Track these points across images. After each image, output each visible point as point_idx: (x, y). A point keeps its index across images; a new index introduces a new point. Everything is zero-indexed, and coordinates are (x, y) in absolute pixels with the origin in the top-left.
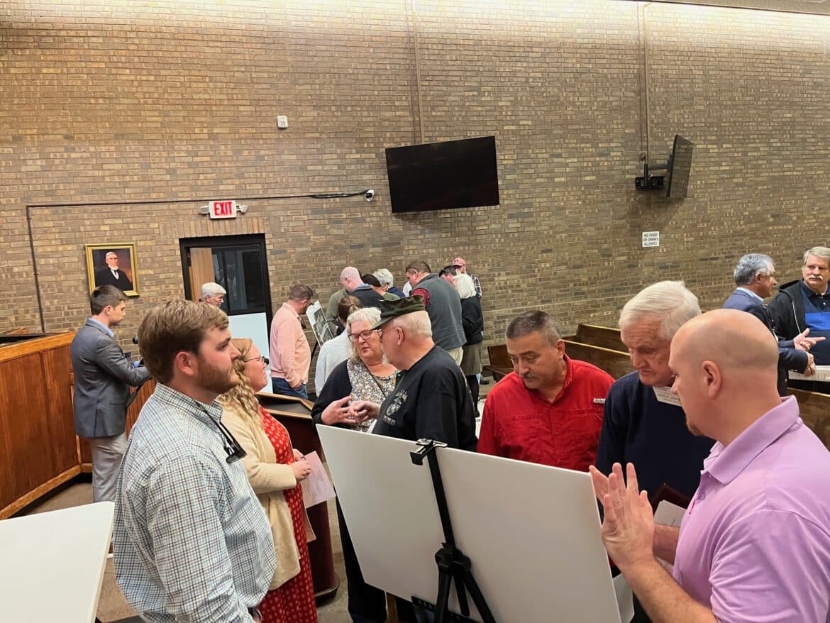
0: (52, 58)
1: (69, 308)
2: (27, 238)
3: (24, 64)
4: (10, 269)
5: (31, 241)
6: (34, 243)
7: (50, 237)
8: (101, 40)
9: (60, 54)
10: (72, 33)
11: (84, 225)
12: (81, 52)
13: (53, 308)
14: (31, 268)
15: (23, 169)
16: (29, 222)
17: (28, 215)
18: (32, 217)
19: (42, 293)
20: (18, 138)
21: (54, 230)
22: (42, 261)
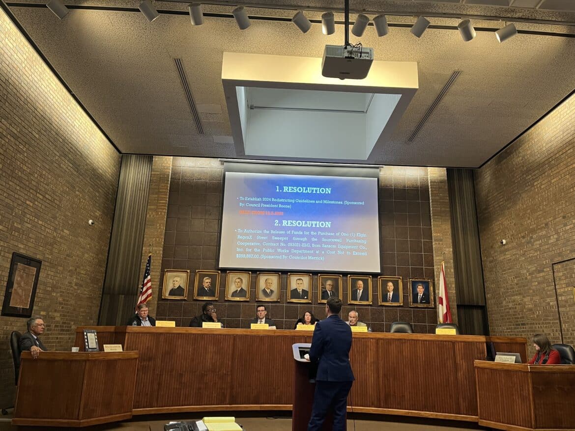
0: (555, 172)
2: (553, 283)
3: (546, 181)
4: (549, 304)
5: (555, 285)
6: (557, 287)
7: (562, 282)
8: (572, 150)
9: (558, 168)
10: (561, 153)
12: (565, 162)
14: (556, 303)
15: (550, 243)
16: (554, 273)
17: (553, 270)
18: (555, 270)
19: (561, 319)
20: (547, 224)
21: (563, 278)
22: (560, 298)
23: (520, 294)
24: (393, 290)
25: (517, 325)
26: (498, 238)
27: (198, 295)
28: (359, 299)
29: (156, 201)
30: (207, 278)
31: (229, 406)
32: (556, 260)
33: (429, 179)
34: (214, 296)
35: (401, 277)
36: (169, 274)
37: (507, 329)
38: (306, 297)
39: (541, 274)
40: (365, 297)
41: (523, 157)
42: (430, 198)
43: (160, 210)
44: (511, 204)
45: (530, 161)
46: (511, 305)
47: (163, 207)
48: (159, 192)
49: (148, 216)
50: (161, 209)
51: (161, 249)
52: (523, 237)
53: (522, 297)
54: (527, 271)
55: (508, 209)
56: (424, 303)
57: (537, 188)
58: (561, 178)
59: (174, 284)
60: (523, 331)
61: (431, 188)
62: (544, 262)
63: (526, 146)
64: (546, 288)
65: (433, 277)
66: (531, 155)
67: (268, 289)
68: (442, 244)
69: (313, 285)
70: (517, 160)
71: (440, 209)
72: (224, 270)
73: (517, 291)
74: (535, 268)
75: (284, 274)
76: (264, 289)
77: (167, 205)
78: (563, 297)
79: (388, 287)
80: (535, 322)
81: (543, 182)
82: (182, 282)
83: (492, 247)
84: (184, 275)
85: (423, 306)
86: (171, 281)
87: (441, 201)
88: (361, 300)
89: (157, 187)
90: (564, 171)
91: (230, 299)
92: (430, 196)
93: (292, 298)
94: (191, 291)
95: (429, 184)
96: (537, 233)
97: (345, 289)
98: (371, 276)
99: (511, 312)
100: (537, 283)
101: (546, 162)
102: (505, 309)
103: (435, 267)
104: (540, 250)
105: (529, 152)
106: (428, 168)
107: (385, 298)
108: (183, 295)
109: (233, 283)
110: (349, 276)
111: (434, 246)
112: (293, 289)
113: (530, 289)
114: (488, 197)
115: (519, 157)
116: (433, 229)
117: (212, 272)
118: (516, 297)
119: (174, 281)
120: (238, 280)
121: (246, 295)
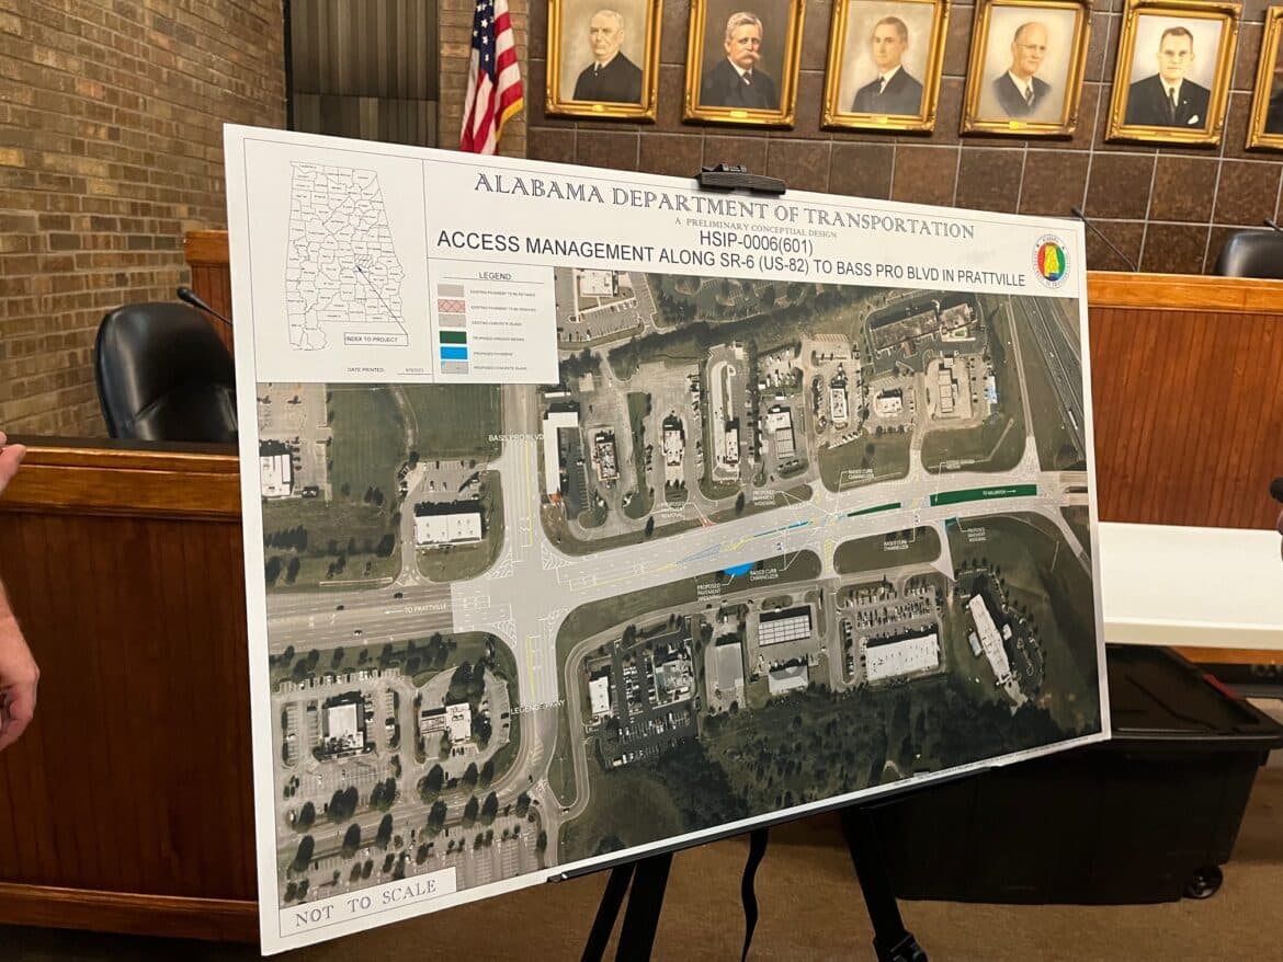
27: (706, 99)
30: (744, 16)
34: (775, 105)
38: (1194, 120)
59: (595, 46)
67: (1024, 73)
76: (1007, 74)
82: (632, 35)
84: (640, 3)
86: (582, 32)
91: (844, 123)
93: (1133, 118)
94: (672, 81)
108: (638, 100)
109: (863, 46)
112: (1141, 78)
119: (597, 30)
120: (886, 31)
121: (919, 101)
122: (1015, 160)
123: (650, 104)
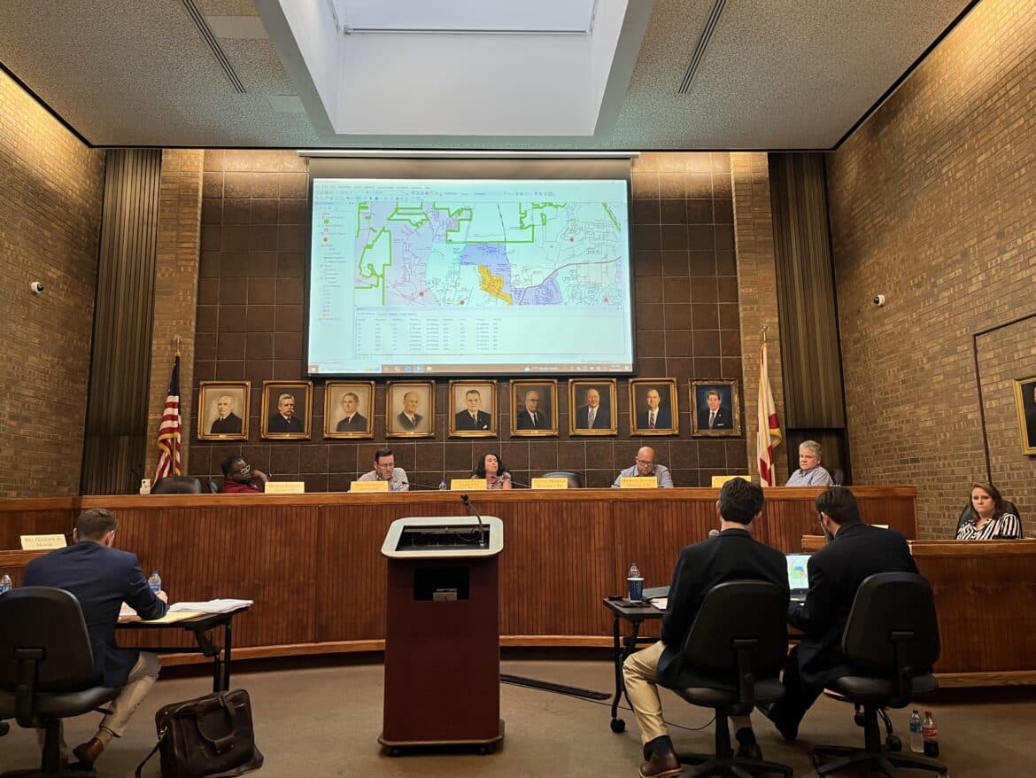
0: (982, 142)
1: (1011, 469)
2: (975, 374)
3: (964, 163)
4: (966, 417)
5: (978, 379)
6: (983, 382)
7: (992, 371)
8: (1018, 88)
9: (989, 132)
11: (1018, 351)
12: (1004, 117)
13: (998, 466)
14: (979, 414)
15: (970, 291)
16: (976, 355)
17: (975, 348)
18: (979, 348)
19: (989, 447)
20: (965, 254)
21: (995, 362)
22: (987, 405)
23: (909, 401)
24: (660, 405)
25: (902, 462)
26: (870, 293)
27: (271, 430)
28: (591, 425)
29: (173, 245)
30: (286, 395)
31: (313, 645)
32: (981, 327)
33: (732, 177)
34: (302, 431)
35: (675, 379)
36: (210, 391)
37: (884, 471)
38: (486, 427)
39: (952, 359)
40: (602, 421)
41: (922, 116)
42: (735, 217)
43: (184, 263)
44: (897, 219)
45: (936, 123)
46: (892, 424)
47: (189, 257)
48: (179, 225)
49: (159, 276)
50: (187, 260)
51: (192, 341)
52: (918, 285)
53: (912, 407)
54: (924, 356)
55: (891, 229)
56: (720, 427)
57: (948, 179)
58: (997, 151)
59: (220, 410)
60: (914, 475)
61: (736, 196)
62: (958, 332)
63: (928, 91)
64: (961, 385)
65: (739, 377)
66: (937, 110)
67: (410, 412)
68: (758, 309)
69: (500, 402)
70: (908, 124)
71: (753, 238)
72: (320, 380)
73: (906, 395)
74: (939, 346)
75: (441, 382)
76: (403, 413)
77: (198, 253)
78: (993, 402)
79: (649, 400)
80: (937, 454)
81: (961, 166)
82: (236, 404)
83: (859, 311)
84: (240, 391)
85: (718, 435)
86: (215, 405)
87: (757, 221)
88: (593, 427)
89: (174, 216)
90: (1002, 135)
91: (333, 436)
92: (735, 212)
93: (458, 428)
94: (255, 424)
95: (733, 188)
96: (944, 276)
97: (563, 407)
98: (614, 380)
99: (893, 438)
100: (942, 377)
101: (968, 120)
102: (880, 433)
103: (743, 357)
104: (950, 309)
105: (933, 103)
106: (731, 153)
107: (643, 421)
108: (240, 432)
109: (339, 404)
110: (571, 380)
111: (741, 315)
112: (461, 410)
113: (929, 390)
114: (852, 210)
115: (912, 117)
116: (739, 280)
117: (294, 384)
118: (902, 407)
119: (220, 404)
120: (348, 398)
121: (366, 426)
122: (412, 448)
123: (245, 434)
